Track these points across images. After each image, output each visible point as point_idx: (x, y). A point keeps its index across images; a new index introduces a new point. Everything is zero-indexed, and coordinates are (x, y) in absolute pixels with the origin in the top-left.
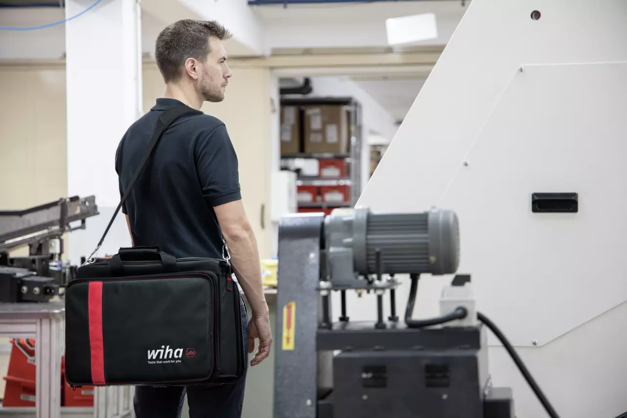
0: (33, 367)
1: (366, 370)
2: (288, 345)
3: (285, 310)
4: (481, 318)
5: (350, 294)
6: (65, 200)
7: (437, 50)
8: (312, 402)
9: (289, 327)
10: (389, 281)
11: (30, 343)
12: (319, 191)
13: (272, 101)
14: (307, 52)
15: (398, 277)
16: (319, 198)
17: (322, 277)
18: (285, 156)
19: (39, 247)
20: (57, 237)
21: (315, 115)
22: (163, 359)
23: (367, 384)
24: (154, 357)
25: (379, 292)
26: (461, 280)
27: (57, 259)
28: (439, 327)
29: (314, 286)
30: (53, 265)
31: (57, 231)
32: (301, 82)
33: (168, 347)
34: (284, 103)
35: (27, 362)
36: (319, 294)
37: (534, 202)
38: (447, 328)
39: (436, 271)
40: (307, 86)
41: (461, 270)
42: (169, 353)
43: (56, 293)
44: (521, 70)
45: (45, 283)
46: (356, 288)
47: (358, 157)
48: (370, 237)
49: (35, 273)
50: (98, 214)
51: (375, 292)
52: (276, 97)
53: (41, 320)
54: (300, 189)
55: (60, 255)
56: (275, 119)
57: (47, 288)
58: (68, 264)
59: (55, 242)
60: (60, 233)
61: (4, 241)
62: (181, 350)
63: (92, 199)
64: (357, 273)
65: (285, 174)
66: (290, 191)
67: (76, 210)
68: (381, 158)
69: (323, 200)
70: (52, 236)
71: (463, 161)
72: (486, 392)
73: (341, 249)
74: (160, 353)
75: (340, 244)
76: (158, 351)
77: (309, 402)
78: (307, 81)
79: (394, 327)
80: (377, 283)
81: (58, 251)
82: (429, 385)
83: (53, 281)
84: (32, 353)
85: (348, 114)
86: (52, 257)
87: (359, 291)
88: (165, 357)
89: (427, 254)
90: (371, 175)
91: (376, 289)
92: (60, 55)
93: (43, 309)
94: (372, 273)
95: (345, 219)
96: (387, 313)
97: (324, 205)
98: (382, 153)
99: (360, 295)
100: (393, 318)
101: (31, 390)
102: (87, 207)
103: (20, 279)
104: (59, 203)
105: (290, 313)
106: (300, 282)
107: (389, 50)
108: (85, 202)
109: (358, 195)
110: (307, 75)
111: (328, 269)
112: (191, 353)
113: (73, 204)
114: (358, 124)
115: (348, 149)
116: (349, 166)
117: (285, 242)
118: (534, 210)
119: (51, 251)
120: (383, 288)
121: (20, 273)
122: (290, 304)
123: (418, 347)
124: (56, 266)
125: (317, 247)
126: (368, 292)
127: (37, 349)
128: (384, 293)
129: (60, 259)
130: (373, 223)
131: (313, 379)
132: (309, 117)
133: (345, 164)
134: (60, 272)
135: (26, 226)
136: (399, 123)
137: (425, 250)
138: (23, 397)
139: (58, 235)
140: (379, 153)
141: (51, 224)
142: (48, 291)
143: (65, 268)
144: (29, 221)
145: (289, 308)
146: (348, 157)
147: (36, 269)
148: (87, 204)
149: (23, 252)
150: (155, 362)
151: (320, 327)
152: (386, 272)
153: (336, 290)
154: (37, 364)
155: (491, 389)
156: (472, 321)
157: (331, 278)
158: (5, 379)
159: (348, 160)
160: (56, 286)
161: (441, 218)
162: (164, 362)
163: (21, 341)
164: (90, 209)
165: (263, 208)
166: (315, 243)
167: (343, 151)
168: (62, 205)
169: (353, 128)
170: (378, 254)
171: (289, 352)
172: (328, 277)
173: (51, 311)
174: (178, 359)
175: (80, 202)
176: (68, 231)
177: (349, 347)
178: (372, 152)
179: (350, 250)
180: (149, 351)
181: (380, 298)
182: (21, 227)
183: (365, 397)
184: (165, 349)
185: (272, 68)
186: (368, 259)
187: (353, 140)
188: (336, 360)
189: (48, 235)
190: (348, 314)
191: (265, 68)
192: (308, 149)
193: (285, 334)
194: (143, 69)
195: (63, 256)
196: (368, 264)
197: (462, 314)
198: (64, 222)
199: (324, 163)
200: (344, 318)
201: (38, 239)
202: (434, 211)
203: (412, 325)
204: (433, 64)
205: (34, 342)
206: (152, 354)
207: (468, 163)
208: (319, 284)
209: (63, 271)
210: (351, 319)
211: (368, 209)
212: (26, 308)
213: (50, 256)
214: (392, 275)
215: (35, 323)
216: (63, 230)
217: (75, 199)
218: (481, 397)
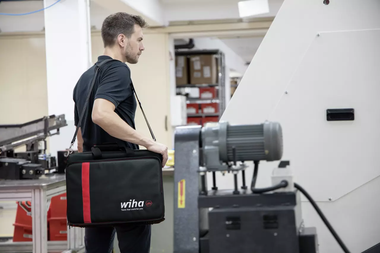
0: (30, 218)
1: (228, 219)
2: (181, 205)
3: (179, 184)
4: (296, 186)
5: (218, 174)
6: (47, 117)
7: (269, 20)
8: (197, 239)
9: (182, 194)
10: (241, 165)
11: (28, 204)
12: (200, 107)
13: (170, 53)
14: (191, 23)
15: (247, 163)
16: (200, 111)
17: (201, 164)
18: (178, 86)
19: (32, 146)
20: (42, 140)
21: (197, 60)
22: (131, 208)
23: (228, 228)
24: (125, 207)
25: (235, 172)
26: (284, 164)
27: (43, 153)
28: (271, 192)
29: (196, 169)
30: (41, 157)
31: (42, 136)
32: (187, 41)
33: (134, 200)
34: (177, 54)
35: (27, 215)
36: (199, 174)
37: (328, 115)
38: (276, 193)
39: (269, 158)
40: (191, 43)
41: (284, 158)
42: (135, 204)
43: (43, 173)
44: (318, 35)
45: (36, 167)
46: (221, 170)
47: (223, 85)
48: (229, 139)
49: (30, 162)
50: (67, 125)
51: (233, 172)
52: (172, 51)
53: (34, 190)
54: (189, 106)
55: (45, 150)
56: (172, 64)
57: (37, 170)
58: (50, 155)
59: (41, 143)
60: (44, 137)
61: (11, 143)
62: (143, 202)
63: (63, 116)
64: (221, 162)
65: (179, 97)
66: (182, 107)
67: (54, 123)
68: (238, 86)
69: (202, 112)
70: (40, 139)
71: (285, 91)
72: (301, 231)
73: (212, 147)
74: (129, 204)
75: (211, 144)
76: (127, 203)
77: (195, 239)
78: (191, 41)
79: (244, 193)
80: (234, 167)
81: (43, 148)
82: (266, 228)
83: (41, 166)
84: (29, 210)
85: (217, 59)
86: (40, 152)
87: (223, 172)
88: (133, 206)
89: (263, 149)
90: (232, 96)
91: (233, 170)
92: (42, 29)
93: (35, 183)
94: (230, 161)
95: (214, 129)
96: (240, 184)
97: (203, 115)
98: (238, 83)
99: (224, 174)
100: (244, 187)
101: (30, 232)
102: (60, 121)
103: (21, 165)
104: (44, 119)
105: (182, 186)
106: (188, 167)
107: (240, 21)
108: (59, 119)
109: (223, 109)
110: (191, 37)
111: (204, 159)
112: (149, 203)
113: (52, 119)
114: (223, 65)
115: (217, 81)
116: (218, 91)
117: (178, 143)
118: (328, 119)
119: (39, 148)
120: (237, 170)
121: (21, 162)
122: (182, 180)
123: (259, 205)
124: (42, 157)
125: (197, 146)
126: (229, 172)
127: (32, 207)
128: (238, 173)
129: (45, 153)
130: (230, 131)
131: (197, 225)
132: (193, 62)
133: (215, 90)
134: (45, 160)
135: (24, 133)
136: (248, 64)
137: (262, 146)
138: (25, 236)
139: (43, 139)
140: (236, 82)
141: (39, 132)
142: (38, 172)
143: (48, 158)
144: (26, 131)
145: (182, 183)
146: (217, 86)
147: (30, 159)
148: (60, 119)
149: (22, 149)
150: (126, 210)
151: (200, 194)
152: (239, 160)
153: (209, 171)
154: (33, 216)
155: (304, 229)
156: (291, 189)
157: (206, 164)
158: (14, 225)
159: (217, 88)
160: (43, 169)
161: (271, 127)
162: (132, 209)
163: (23, 203)
164: (62, 123)
165: (166, 118)
166: (196, 144)
167: (214, 82)
168: (45, 120)
169: (219, 68)
170: (234, 150)
171: (182, 209)
172: (204, 164)
173: (40, 185)
174: (141, 207)
175: (56, 118)
176: (49, 136)
177: (218, 206)
178: (231, 82)
179: (217, 148)
180: (122, 203)
181: (236, 176)
182: (21, 134)
183: (228, 236)
184: (132, 202)
185: (170, 33)
186: (228, 153)
187: (220, 75)
188: (210, 214)
189: (37, 138)
190: (217, 186)
191: (166, 33)
192: (193, 82)
193: (179, 198)
194: (92, 36)
195: (47, 151)
196: (228, 156)
197: (285, 184)
198: (46, 131)
199: (202, 90)
200: (215, 188)
201: (31, 141)
202: (267, 123)
203: (255, 192)
204: (268, 28)
205: (31, 203)
206: (124, 205)
207: (287, 92)
208: (199, 169)
209: (47, 160)
210: (219, 189)
211: (228, 123)
212: (25, 183)
213: (38, 151)
214: (243, 162)
215: (31, 192)
216: (46, 136)
217: (53, 117)
218: (298, 234)
